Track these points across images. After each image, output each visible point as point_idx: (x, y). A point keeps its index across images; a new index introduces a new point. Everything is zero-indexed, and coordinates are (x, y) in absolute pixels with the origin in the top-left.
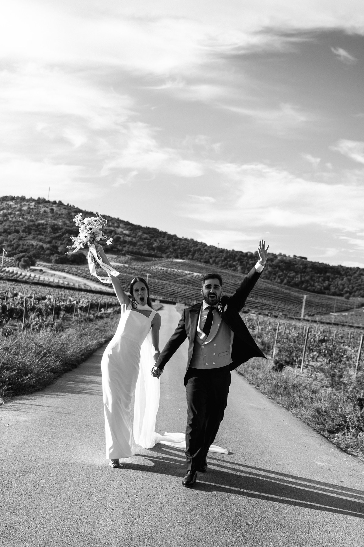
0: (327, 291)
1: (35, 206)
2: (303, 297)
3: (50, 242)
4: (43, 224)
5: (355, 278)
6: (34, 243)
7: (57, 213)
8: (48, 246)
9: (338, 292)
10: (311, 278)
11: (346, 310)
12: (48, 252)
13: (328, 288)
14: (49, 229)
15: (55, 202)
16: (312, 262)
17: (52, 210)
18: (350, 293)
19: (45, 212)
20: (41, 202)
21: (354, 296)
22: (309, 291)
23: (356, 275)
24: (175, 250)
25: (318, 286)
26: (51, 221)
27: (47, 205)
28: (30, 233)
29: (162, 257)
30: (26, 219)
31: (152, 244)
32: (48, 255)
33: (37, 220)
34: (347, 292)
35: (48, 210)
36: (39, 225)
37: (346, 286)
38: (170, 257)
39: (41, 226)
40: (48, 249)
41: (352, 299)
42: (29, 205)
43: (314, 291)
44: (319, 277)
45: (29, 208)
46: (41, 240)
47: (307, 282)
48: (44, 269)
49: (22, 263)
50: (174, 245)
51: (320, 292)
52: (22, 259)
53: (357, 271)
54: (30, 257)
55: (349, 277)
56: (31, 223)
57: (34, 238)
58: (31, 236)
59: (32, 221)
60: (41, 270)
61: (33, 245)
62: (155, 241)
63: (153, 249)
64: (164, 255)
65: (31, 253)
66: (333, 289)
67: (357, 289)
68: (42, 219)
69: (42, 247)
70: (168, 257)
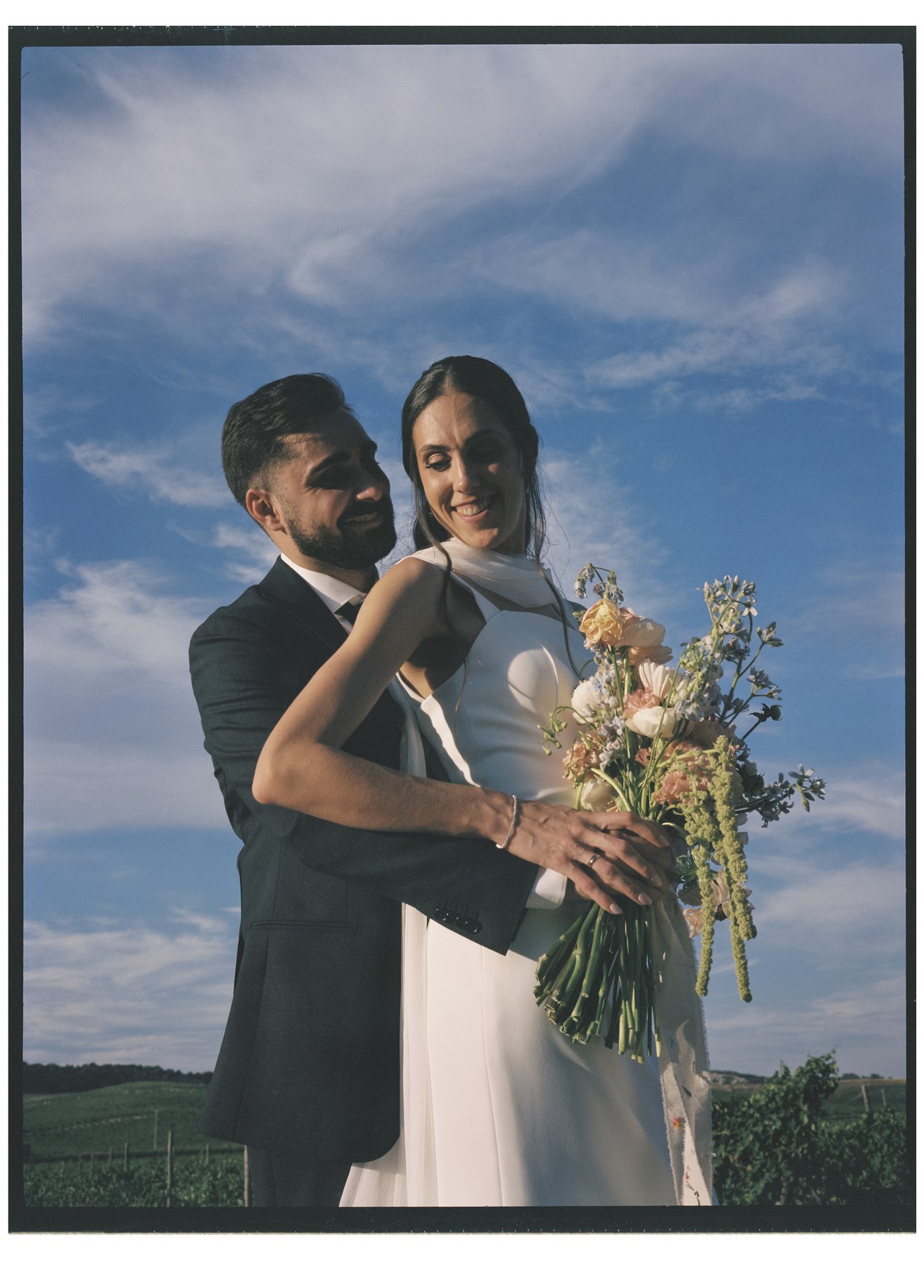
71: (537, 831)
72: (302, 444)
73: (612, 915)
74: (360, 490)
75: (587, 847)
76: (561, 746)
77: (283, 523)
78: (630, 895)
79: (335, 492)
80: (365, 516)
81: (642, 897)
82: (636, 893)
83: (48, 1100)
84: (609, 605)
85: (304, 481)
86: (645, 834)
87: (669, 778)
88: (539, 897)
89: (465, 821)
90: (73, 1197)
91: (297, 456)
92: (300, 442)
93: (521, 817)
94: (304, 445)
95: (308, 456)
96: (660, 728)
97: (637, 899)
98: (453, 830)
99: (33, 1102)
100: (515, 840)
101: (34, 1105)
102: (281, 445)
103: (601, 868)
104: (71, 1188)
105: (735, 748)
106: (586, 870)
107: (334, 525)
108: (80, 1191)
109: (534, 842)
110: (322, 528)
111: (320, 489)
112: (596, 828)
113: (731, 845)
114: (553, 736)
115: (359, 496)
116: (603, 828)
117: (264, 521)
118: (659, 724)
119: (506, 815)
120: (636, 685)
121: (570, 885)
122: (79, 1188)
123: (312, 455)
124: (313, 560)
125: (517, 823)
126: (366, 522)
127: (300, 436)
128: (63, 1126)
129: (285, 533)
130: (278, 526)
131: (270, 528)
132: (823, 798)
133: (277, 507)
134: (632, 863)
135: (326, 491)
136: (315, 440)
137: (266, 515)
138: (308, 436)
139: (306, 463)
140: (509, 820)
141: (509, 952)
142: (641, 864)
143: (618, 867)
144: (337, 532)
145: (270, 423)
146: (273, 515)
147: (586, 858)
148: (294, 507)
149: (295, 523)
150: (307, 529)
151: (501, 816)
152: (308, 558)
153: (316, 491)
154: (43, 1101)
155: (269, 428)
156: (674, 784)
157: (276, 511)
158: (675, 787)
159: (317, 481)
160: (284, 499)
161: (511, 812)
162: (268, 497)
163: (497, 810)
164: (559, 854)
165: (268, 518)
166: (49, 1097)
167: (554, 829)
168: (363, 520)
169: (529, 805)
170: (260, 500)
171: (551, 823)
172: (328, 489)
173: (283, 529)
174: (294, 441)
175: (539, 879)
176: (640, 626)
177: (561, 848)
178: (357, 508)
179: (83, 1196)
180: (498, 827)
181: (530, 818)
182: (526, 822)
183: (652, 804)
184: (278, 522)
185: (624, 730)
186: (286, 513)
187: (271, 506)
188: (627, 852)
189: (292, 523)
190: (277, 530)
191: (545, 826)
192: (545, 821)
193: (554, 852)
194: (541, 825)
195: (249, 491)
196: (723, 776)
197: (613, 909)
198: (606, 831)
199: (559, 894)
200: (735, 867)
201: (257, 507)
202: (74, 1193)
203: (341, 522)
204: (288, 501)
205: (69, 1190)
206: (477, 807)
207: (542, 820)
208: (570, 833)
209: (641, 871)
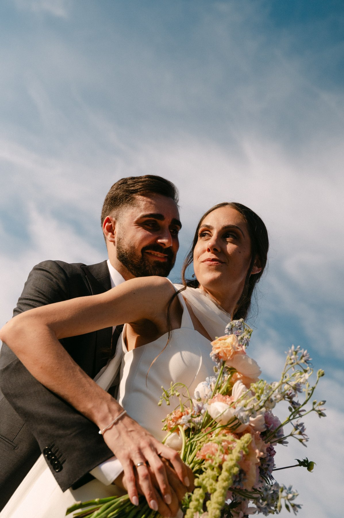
71: (123, 434)
72: (144, 202)
73: (132, 504)
74: (161, 238)
75: (142, 456)
76: (169, 404)
77: (116, 239)
78: (147, 497)
79: (148, 232)
80: (157, 253)
81: (153, 503)
82: (152, 497)
84: (234, 338)
85: (135, 220)
86: (178, 470)
87: (209, 446)
88: (101, 471)
89: (90, 405)
91: (139, 207)
92: (143, 201)
93: (120, 422)
94: (144, 203)
95: (144, 209)
96: (221, 415)
97: (150, 501)
98: (81, 408)
100: (108, 432)
102: (134, 198)
103: (142, 471)
105: (259, 453)
106: (134, 468)
107: (140, 250)
109: (118, 438)
110: (133, 248)
111: (141, 228)
112: (155, 450)
113: (217, 498)
114: (168, 397)
115: (159, 241)
116: (159, 453)
117: (107, 234)
118: (221, 412)
119: (113, 416)
120: (228, 393)
121: (122, 474)
123: (146, 209)
124: (121, 263)
125: (116, 423)
126: (157, 257)
127: (145, 198)
129: (114, 244)
130: (113, 239)
131: (108, 239)
132: (296, 514)
133: (117, 230)
134: (159, 479)
135: (144, 230)
136: (151, 203)
137: (109, 232)
138: (149, 200)
139: (141, 211)
140: (113, 419)
141: (68, 491)
142: (164, 482)
143: (151, 477)
144: (140, 254)
145: (133, 186)
146: (113, 234)
147: (137, 462)
148: (124, 232)
149: (121, 240)
150: (126, 246)
151: (110, 415)
152: (118, 261)
153: (139, 228)
155: (133, 188)
156: (208, 450)
157: (115, 232)
158: (209, 451)
159: (142, 223)
160: (122, 226)
161: (117, 416)
162: (115, 223)
163: (110, 411)
164: (126, 452)
165: (110, 234)
167: (133, 438)
168: (156, 255)
169: (129, 419)
170: (110, 224)
171: (133, 434)
172: (145, 230)
173: (114, 242)
174: (141, 199)
175: (108, 462)
176: (244, 358)
177: (129, 449)
178: (155, 247)
180: (105, 419)
181: (125, 425)
182: (121, 425)
183: (196, 459)
184: (114, 238)
185: (205, 411)
186: (119, 233)
187: (114, 229)
188: (160, 470)
189: (120, 240)
190: (111, 241)
191: (129, 434)
192: (131, 431)
193: (124, 449)
194: (127, 432)
195: (108, 216)
196: (235, 454)
197: (134, 500)
198: (159, 456)
199: (113, 476)
200: (212, 512)
201: (107, 226)
203: (144, 250)
204: (123, 228)
206: (101, 402)
207: (130, 429)
208: (139, 444)
209: (162, 487)
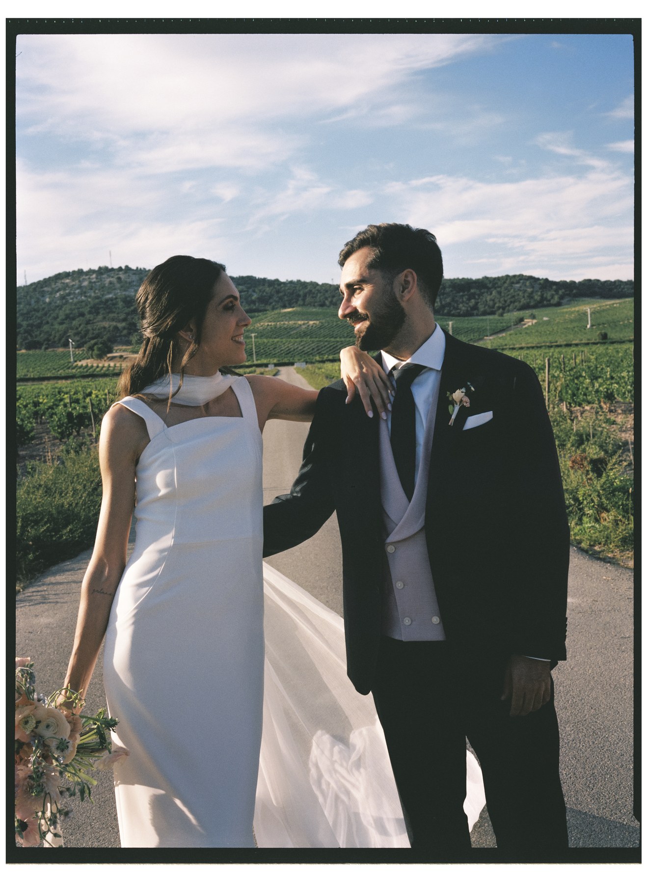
0: (475, 312)
1: (97, 278)
2: (448, 325)
3: (124, 320)
4: (111, 299)
5: (506, 289)
6: (106, 324)
7: (126, 282)
8: (124, 324)
9: (488, 310)
10: (453, 300)
11: (502, 330)
12: (125, 332)
13: (475, 307)
14: (120, 304)
15: (120, 269)
16: (450, 280)
17: (119, 278)
18: (504, 309)
19: (111, 283)
20: (103, 271)
21: (509, 311)
22: (453, 315)
23: (506, 285)
24: (281, 298)
25: (463, 308)
26: (120, 293)
27: (112, 274)
28: (98, 313)
29: (266, 310)
30: (90, 297)
31: (251, 296)
32: (125, 336)
33: (103, 295)
34: (499, 308)
35: (114, 280)
36: (107, 300)
37: (497, 300)
38: (277, 308)
39: (110, 302)
40: (124, 328)
41: (507, 316)
42: (89, 278)
43: (459, 315)
44: (463, 296)
45: (90, 282)
46: (113, 320)
47: (449, 305)
48: (125, 354)
49: (96, 352)
50: (278, 292)
51: (468, 314)
52: (95, 348)
53: (507, 279)
54: (104, 343)
55: (499, 289)
56: (97, 301)
57: (104, 318)
58: (100, 317)
59: (97, 298)
60: (121, 357)
61: (105, 328)
62: (254, 291)
63: (254, 302)
64: (268, 307)
65: (105, 338)
66: (481, 308)
67: (511, 302)
68: (109, 293)
69: (116, 328)
70: (273, 309)
83: (617, 304)
90: (617, 391)
99: (606, 305)
101: (608, 307)
104: (616, 385)
108: (621, 387)
122: (620, 386)
128: (628, 319)
154: (613, 304)
166: (618, 301)
179: (623, 391)
202: (617, 388)
205: (614, 387)
